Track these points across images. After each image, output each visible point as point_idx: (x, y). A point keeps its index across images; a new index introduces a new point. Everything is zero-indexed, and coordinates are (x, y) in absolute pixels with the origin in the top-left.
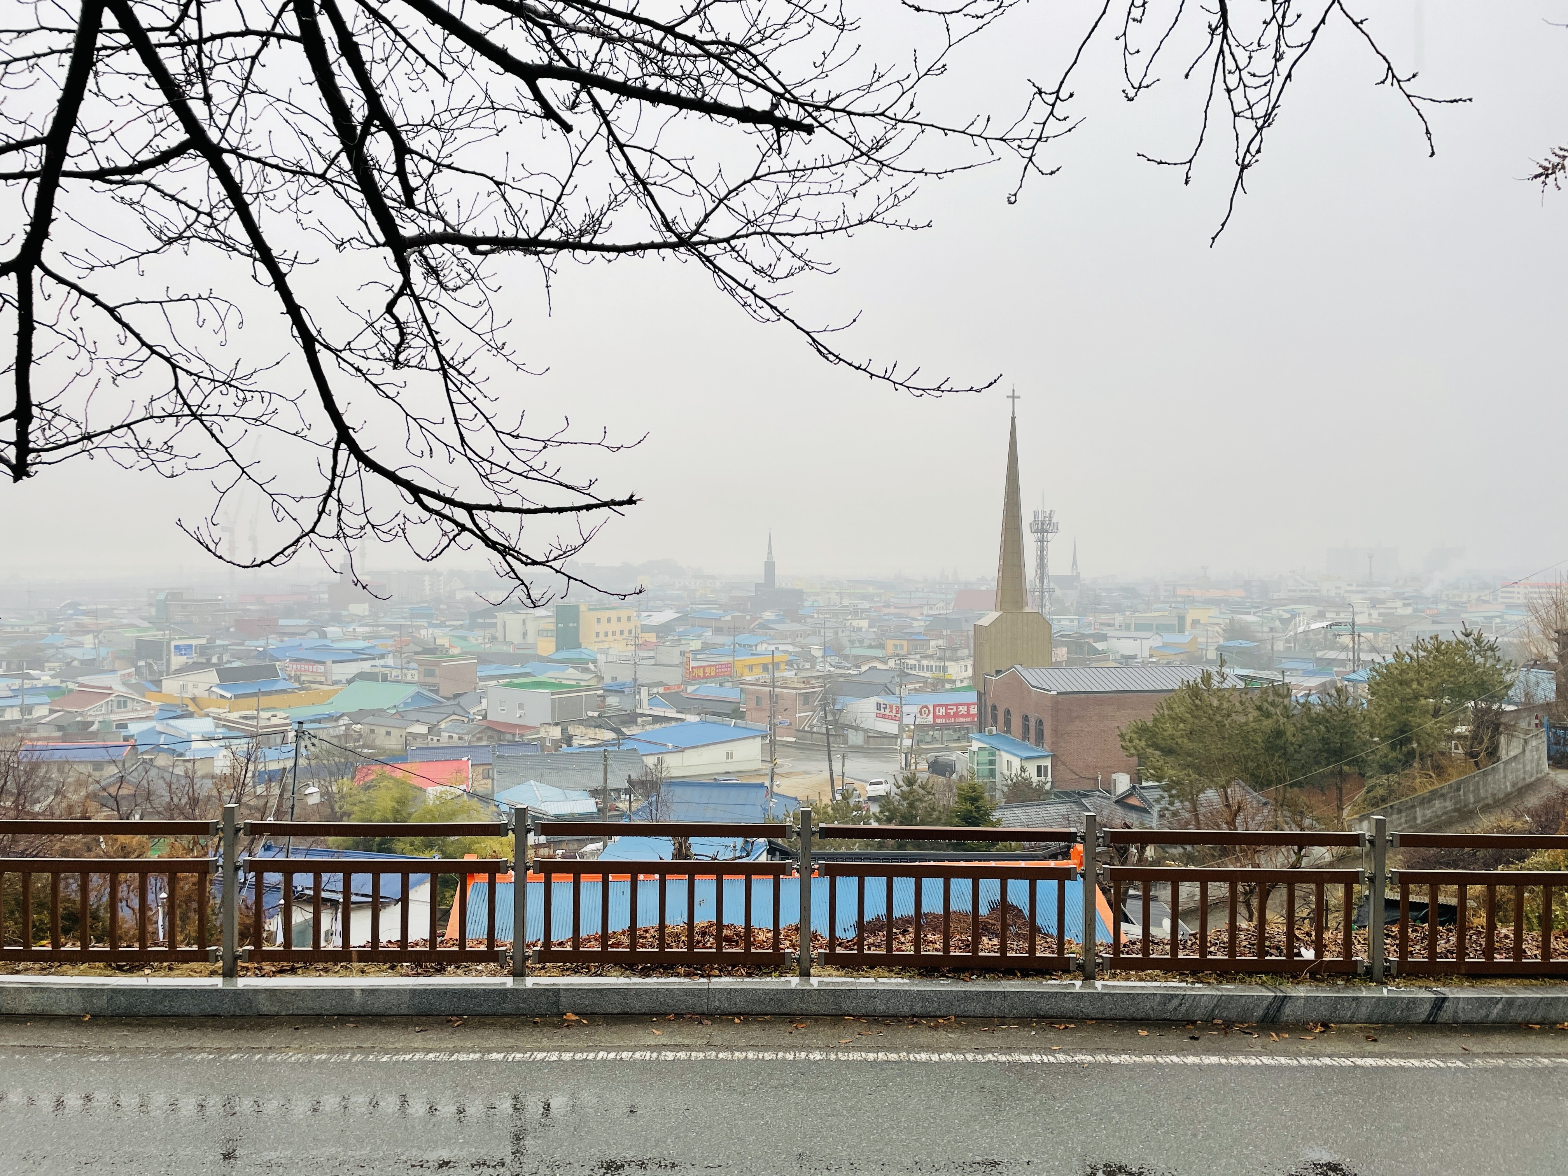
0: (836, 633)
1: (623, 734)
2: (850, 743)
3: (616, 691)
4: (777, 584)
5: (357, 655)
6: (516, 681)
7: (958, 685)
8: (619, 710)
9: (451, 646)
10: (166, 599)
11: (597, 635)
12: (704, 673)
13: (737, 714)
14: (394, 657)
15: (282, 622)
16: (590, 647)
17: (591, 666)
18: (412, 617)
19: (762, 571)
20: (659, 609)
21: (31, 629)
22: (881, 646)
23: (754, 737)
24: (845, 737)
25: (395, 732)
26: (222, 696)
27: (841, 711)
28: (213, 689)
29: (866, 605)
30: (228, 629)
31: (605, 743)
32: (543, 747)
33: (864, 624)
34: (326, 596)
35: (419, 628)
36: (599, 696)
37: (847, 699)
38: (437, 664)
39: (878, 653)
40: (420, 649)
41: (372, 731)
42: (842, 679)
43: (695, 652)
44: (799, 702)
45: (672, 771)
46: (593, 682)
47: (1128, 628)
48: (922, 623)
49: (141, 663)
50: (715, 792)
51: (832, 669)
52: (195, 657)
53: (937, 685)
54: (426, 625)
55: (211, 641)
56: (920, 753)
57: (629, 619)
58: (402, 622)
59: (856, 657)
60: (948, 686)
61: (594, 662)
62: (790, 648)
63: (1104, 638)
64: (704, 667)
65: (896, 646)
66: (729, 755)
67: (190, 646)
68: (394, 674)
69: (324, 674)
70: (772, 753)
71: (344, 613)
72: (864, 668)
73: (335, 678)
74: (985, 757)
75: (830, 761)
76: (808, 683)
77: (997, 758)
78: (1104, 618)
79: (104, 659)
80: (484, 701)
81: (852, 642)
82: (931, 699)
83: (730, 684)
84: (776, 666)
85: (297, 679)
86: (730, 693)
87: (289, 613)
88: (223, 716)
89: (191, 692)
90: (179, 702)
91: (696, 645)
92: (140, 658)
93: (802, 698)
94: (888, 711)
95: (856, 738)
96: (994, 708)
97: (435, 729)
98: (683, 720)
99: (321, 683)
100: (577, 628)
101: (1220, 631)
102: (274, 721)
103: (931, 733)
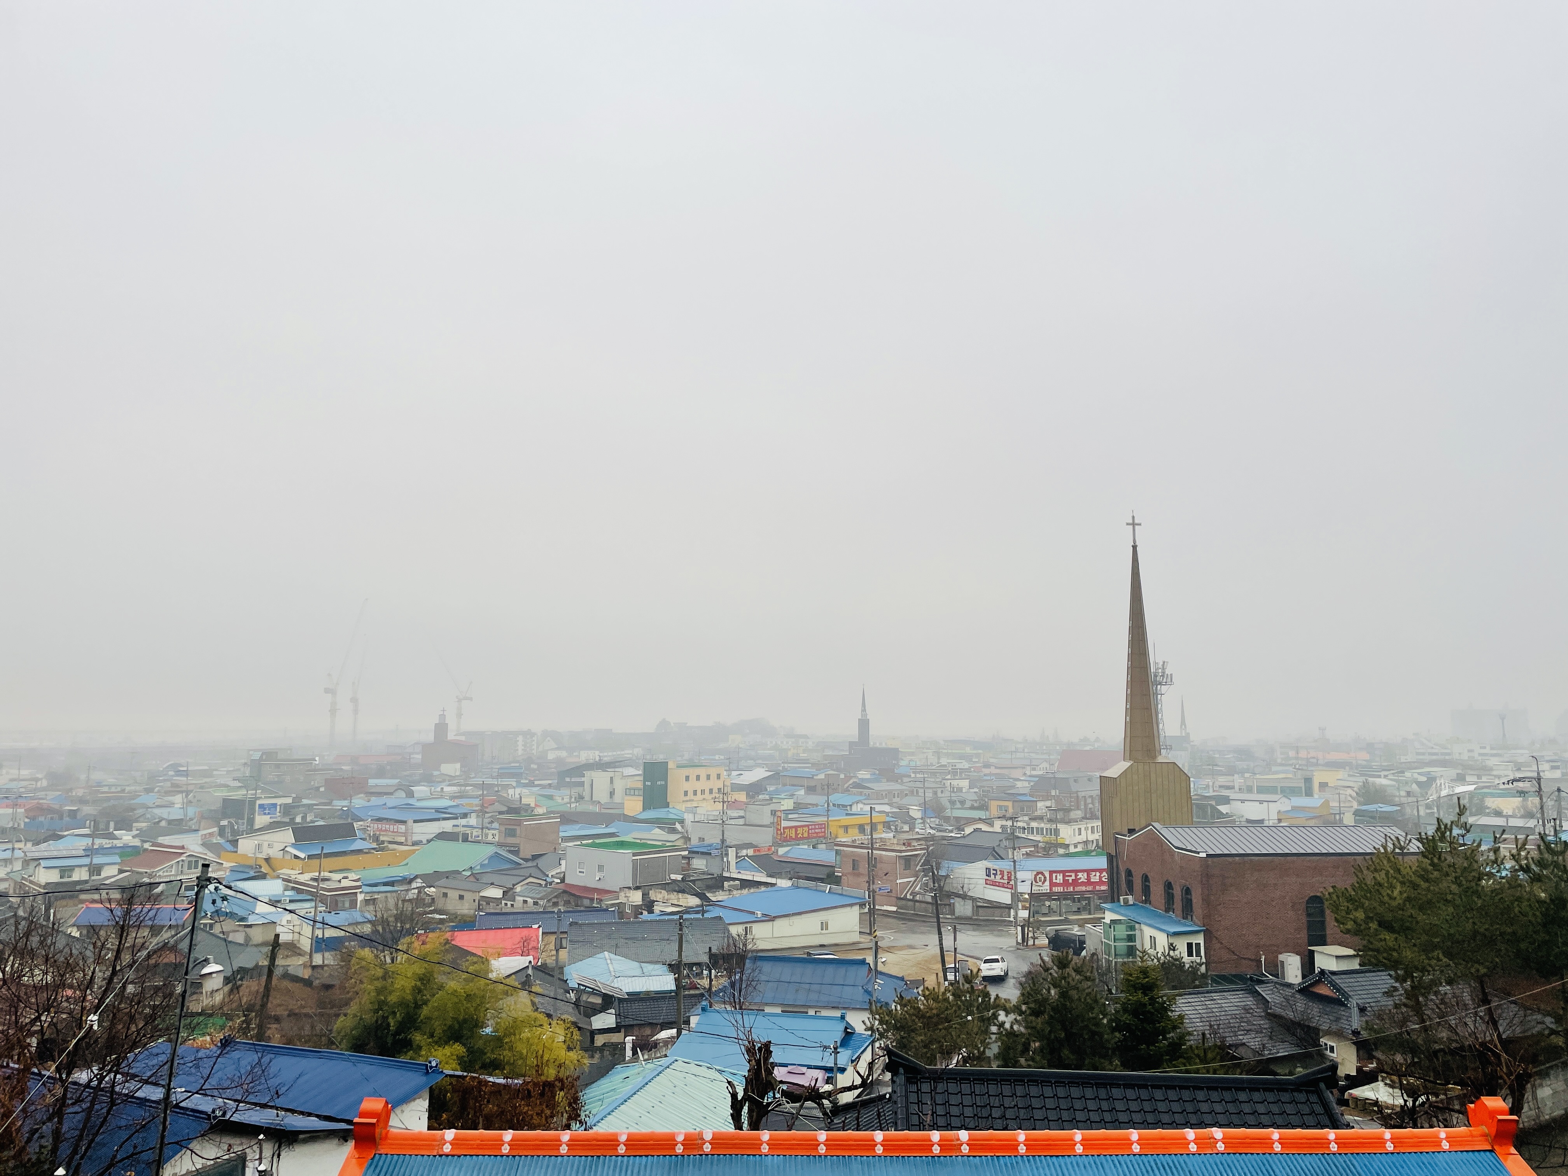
0: (935, 793)
1: (708, 900)
2: (957, 914)
3: (703, 853)
4: (871, 744)
5: (441, 814)
6: (597, 841)
7: (1072, 850)
8: (704, 873)
9: (536, 805)
10: (261, 759)
11: (686, 793)
12: (796, 834)
13: (831, 878)
14: (478, 816)
15: (372, 782)
16: (678, 807)
17: (678, 826)
18: (501, 776)
19: (855, 732)
20: (749, 769)
21: (128, 789)
22: (984, 807)
23: (851, 905)
24: (952, 907)
25: (468, 896)
26: (296, 857)
27: (947, 876)
28: (287, 849)
29: (965, 765)
30: (318, 788)
31: (688, 910)
32: (621, 914)
33: (964, 784)
34: (419, 756)
35: (508, 786)
36: (684, 857)
37: (954, 865)
38: (519, 823)
39: (982, 814)
40: (505, 809)
41: (445, 895)
42: (945, 842)
43: (787, 812)
44: (899, 867)
45: (758, 942)
46: (680, 843)
47: (1250, 790)
48: (1026, 784)
49: (224, 823)
50: (810, 968)
51: (932, 832)
52: (278, 816)
53: (1050, 849)
54: (514, 784)
55: (297, 799)
56: (1039, 925)
57: (719, 777)
58: (489, 781)
59: (957, 819)
60: (1061, 851)
61: (682, 822)
62: (887, 808)
63: (1226, 800)
64: (796, 827)
65: (1000, 807)
66: (824, 926)
67: (275, 805)
68: (475, 834)
69: (405, 834)
70: (871, 924)
71: (436, 773)
72: (968, 830)
73: (416, 838)
74: (1121, 931)
75: (940, 933)
76: (909, 845)
77: (1137, 933)
78: (1222, 780)
79: (191, 819)
80: (563, 862)
81: (952, 803)
82: (1046, 865)
83: (823, 846)
84: (873, 826)
85: (376, 839)
86: (824, 855)
87: (381, 773)
88: (293, 877)
89: (266, 852)
90: (252, 862)
91: (788, 804)
92: (225, 816)
93: (903, 862)
94: (998, 877)
95: (963, 908)
96: (1129, 873)
97: (511, 893)
98: (773, 885)
99: (401, 844)
100: (666, 786)
101: (1354, 794)
102: (345, 883)
103: (1047, 903)
